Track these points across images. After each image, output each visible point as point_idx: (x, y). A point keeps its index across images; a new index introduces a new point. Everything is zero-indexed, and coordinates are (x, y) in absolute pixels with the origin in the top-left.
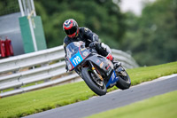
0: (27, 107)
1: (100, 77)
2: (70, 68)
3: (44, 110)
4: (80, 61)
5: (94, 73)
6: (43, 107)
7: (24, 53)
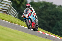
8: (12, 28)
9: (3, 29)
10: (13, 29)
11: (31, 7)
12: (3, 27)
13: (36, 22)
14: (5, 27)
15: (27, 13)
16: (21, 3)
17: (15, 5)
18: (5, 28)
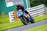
1: (26, 20)
2: (17, 17)
4: (20, 15)
5: (24, 19)
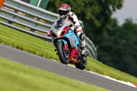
0: (7, 38)
3: (18, 48)
6: (18, 45)
7: (29, 3)
8: (82, 81)
9: (62, 82)
10: (85, 82)
11: (71, 13)
12: (63, 78)
13: (82, 48)
14: (66, 78)
15: (61, 26)
16: (103, 24)
17: (89, 29)
18: (68, 80)
